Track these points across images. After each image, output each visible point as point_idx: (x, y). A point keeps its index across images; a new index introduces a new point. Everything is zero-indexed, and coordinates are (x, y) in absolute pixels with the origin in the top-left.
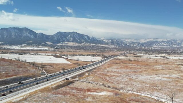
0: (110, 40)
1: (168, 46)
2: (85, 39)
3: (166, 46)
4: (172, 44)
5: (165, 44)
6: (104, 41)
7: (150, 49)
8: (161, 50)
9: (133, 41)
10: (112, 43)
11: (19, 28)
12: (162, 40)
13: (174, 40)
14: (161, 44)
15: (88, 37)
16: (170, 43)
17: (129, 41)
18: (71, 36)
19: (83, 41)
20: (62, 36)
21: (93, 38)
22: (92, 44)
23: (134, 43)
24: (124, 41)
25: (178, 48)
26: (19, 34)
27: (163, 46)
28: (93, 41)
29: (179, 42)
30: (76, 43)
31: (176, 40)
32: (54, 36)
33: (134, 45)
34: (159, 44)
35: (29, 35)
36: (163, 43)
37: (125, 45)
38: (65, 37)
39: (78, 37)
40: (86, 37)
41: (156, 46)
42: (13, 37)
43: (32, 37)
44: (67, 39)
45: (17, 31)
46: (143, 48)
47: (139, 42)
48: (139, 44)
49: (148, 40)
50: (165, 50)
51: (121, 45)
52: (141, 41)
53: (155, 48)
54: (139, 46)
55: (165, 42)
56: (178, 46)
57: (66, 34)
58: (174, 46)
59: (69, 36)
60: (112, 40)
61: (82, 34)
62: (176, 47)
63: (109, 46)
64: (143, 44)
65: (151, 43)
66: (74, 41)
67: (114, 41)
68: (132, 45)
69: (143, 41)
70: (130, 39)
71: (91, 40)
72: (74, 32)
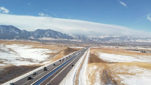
0: (77, 36)
1: (121, 41)
2: (58, 35)
3: (119, 41)
4: (124, 39)
5: (118, 40)
6: (73, 36)
7: (108, 43)
8: (116, 44)
9: (95, 37)
10: (80, 38)
11: (6, 26)
12: (116, 36)
13: (125, 37)
14: (115, 39)
15: (61, 34)
16: (122, 38)
17: (91, 37)
18: (48, 33)
19: (57, 36)
20: (41, 33)
21: (65, 34)
22: (65, 39)
23: (96, 38)
24: (88, 37)
25: (128, 42)
26: (7, 31)
27: (117, 41)
28: (65, 36)
29: (129, 38)
30: (53, 38)
31: (127, 37)
32: (35, 33)
33: (95, 40)
34: (114, 39)
35: (15, 31)
36: (117, 39)
37: (89, 40)
38: (44, 34)
39: (53, 33)
40: (60, 34)
41: (112, 41)
42: (2, 33)
43: (17, 33)
44: (45, 35)
45: (5, 28)
46: (103, 42)
47: (99, 37)
48: (99, 39)
49: (106, 36)
50: (118, 44)
51: (86, 40)
52: (100, 37)
53: (111, 42)
54: (100, 41)
55: (119, 38)
56: (128, 41)
57: (44, 31)
58: (125, 41)
59: (47, 33)
60: (79, 36)
61: (56, 31)
62: (127, 42)
63: (78, 41)
64: (102, 40)
65: (108, 39)
66: (51, 36)
67: (81, 37)
68: (94, 40)
69: (102, 37)
70: (92, 35)
71: (63, 36)
72: (50, 30)
